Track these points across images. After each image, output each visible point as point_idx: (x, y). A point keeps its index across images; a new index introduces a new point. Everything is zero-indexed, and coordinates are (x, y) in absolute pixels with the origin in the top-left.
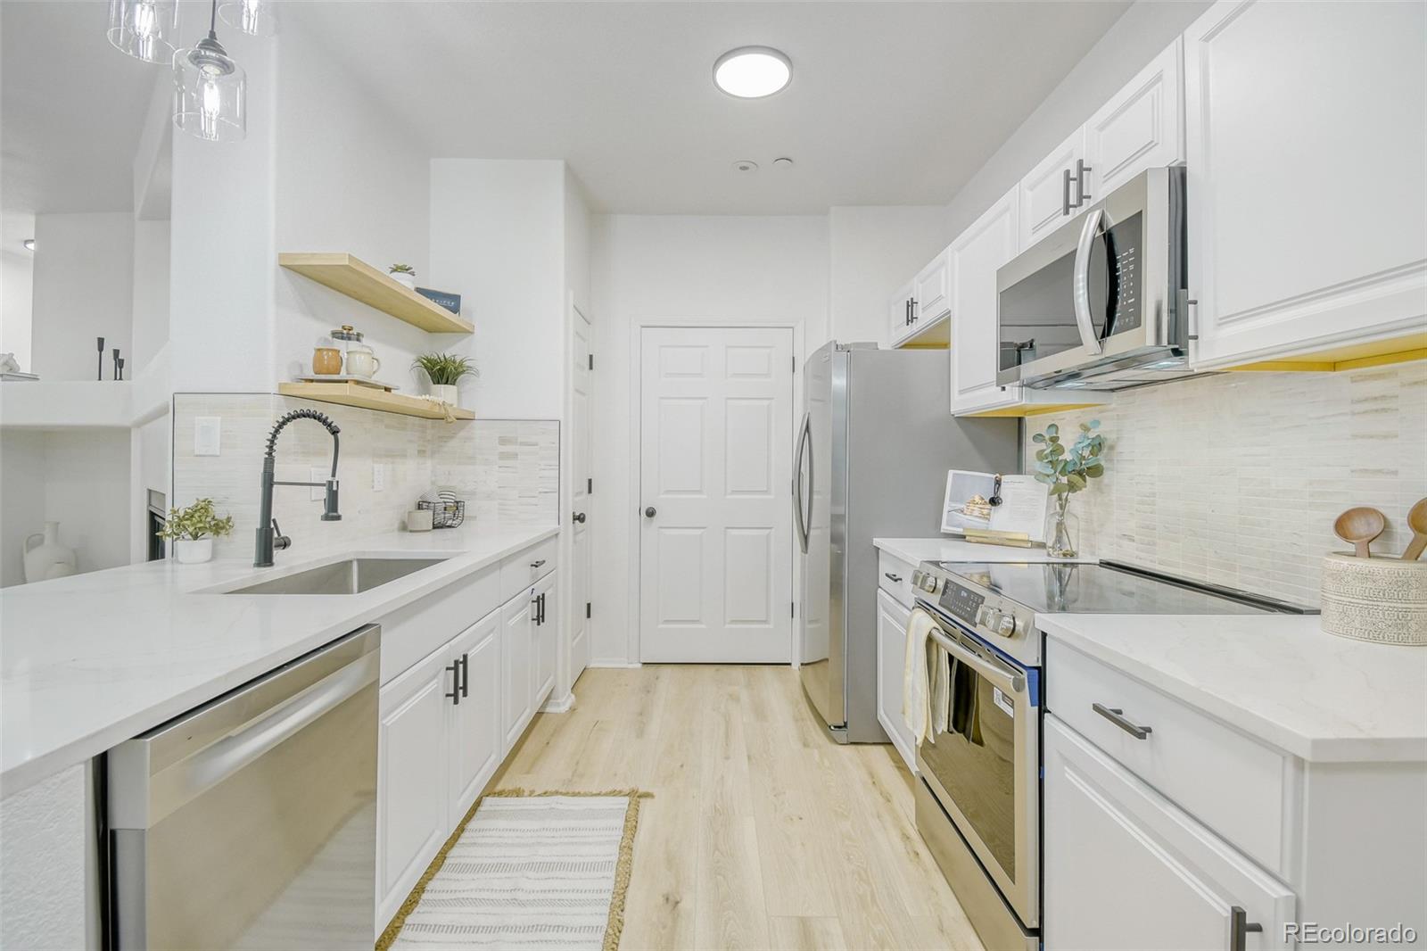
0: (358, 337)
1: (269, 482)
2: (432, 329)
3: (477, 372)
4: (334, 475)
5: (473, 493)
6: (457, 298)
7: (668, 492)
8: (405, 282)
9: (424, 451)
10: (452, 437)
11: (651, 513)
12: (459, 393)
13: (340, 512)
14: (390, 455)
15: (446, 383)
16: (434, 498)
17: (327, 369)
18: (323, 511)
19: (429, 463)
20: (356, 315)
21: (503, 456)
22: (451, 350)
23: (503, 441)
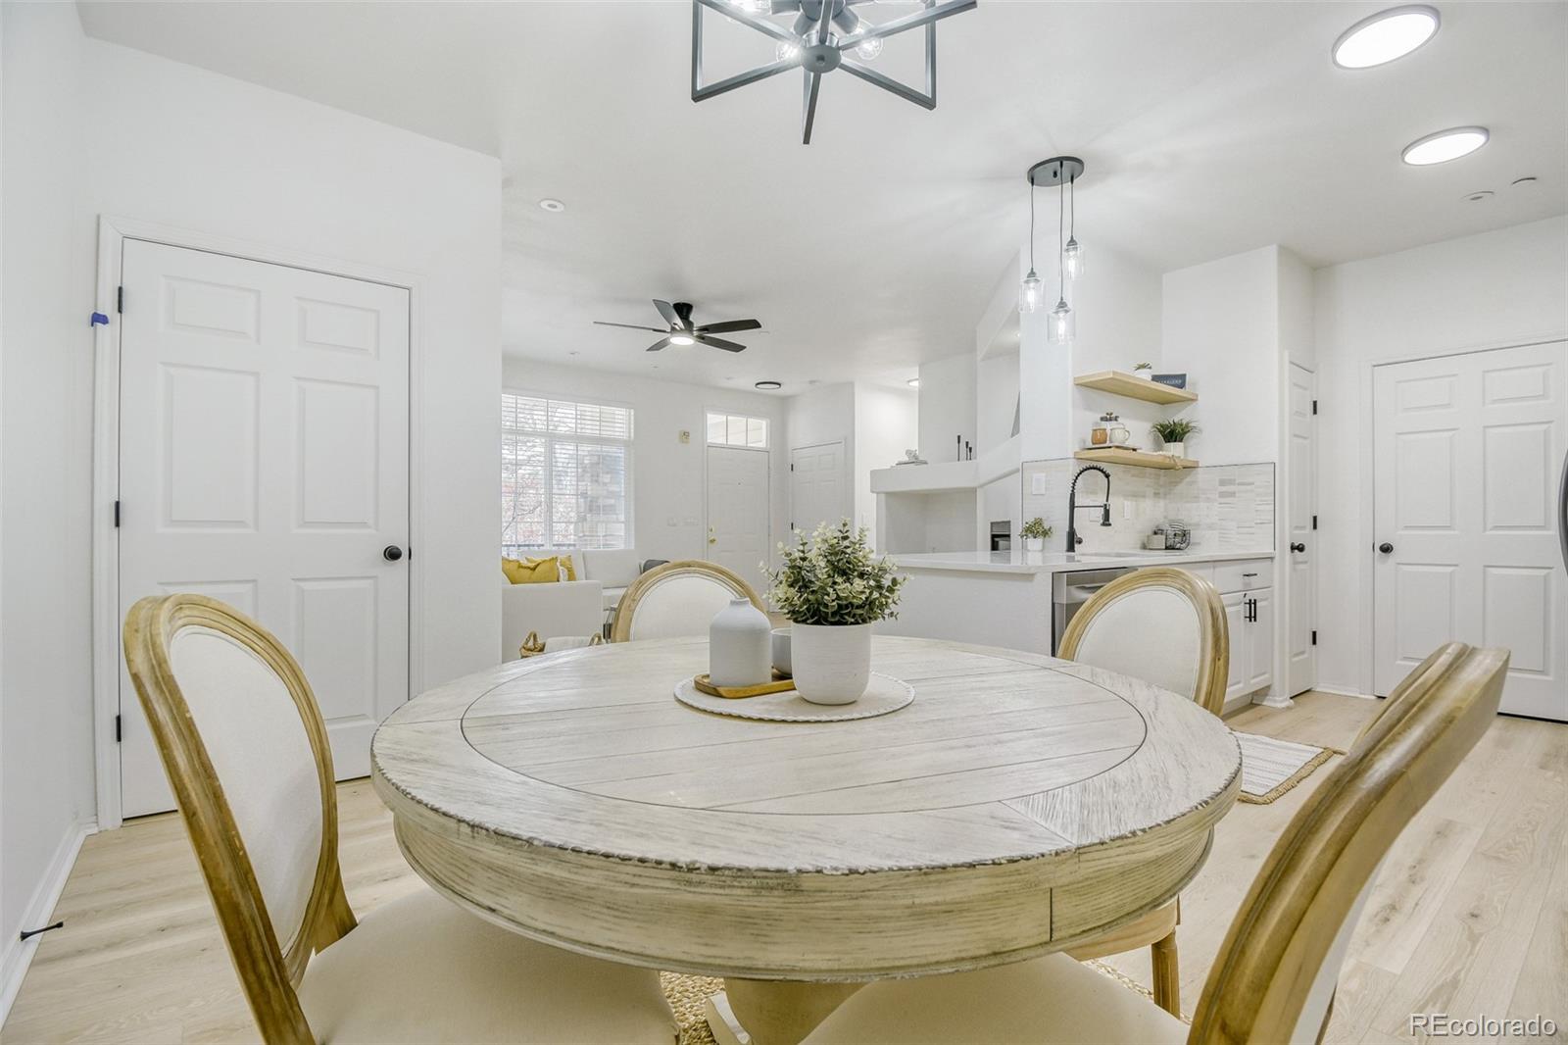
0: (1116, 419)
1: (1072, 507)
2: (1165, 401)
3: (1200, 430)
4: (1107, 500)
5: (1197, 525)
6: (1183, 377)
7: (1406, 528)
8: (1145, 376)
9: (1159, 494)
10: (1180, 482)
11: (1386, 549)
12: (1185, 448)
13: (1111, 521)
14: (1135, 495)
15: (1175, 441)
16: (1166, 527)
17: (1100, 441)
18: (1102, 521)
19: (1162, 503)
20: (1113, 404)
21: (1222, 495)
22: (1179, 416)
23: (1223, 483)
